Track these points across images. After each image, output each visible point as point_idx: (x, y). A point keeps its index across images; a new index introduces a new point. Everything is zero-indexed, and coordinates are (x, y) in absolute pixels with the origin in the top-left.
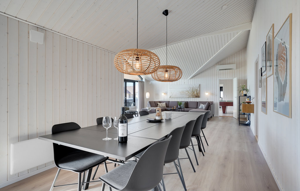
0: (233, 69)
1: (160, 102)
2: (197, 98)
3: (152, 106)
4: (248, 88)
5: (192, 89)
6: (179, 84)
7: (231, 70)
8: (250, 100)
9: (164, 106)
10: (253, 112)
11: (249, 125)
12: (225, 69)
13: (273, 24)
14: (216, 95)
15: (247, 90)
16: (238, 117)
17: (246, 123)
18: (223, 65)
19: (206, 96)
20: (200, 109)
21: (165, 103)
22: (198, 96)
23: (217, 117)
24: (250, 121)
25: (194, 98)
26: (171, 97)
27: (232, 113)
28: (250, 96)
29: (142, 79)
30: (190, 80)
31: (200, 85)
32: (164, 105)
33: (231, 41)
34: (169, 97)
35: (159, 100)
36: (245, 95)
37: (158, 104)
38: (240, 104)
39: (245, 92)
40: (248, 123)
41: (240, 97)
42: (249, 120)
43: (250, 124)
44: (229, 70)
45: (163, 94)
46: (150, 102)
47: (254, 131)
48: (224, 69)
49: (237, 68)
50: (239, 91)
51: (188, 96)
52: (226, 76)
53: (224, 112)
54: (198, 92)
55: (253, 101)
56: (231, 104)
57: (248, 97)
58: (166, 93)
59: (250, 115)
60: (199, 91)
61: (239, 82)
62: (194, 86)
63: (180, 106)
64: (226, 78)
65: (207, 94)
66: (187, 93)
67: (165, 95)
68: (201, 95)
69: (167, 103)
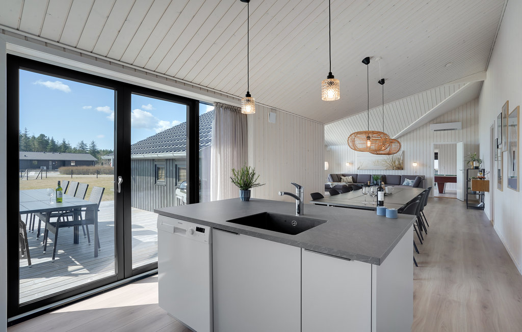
0: (456, 129)
1: (344, 175)
2: (400, 171)
3: (334, 181)
4: (481, 158)
7: (452, 131)
8: (484, 175)
9: (350, 181)
10: (488, 191)
11: (482, 208)
12: (445, 130)
13: (508, 101)
14: (429, 167)
15: (479, 161)
16: (466, 199)
17: (478, 206)
18: (440, 123)
19: (414, 167)
20: (405, 185)
21: (351, 176)
22: (400, 168)
24: (484, 204)
25: (394, 171)
26: (359, 168)
27: (455, 194)
28: (484, 170)
31: (403, 152)
32: (350, 179)
33: (454, 94)
34: (356, 168)
35: (342, 173)
36: (477, 168)
37: (341, 178)
38: (467, 180)
39: (475, 164)
40: (481, 205)
41: (467, 170)
42: (482, 202)
43: (484, 207)
44: (449, 131)
45: (347, 164)
46: (332, 175)
47: (489, 215)
48: (442, 130)
49: (463, 128)
50: (467, 162)
51: (385, 168)
52: (445, 139)
53: (441, 190)
54: (401, 162)
55: (487, 177)
56: (453, 179)
57: (481, 171)
58: (352, 163)
59: (484, 195)
61: (466, 148)
63: (376, 181)
64: (446, 143)
65: (415, 165)
66: (383, 163)
67: (351, 165)
68: (406, 167)
69: (355, 177)
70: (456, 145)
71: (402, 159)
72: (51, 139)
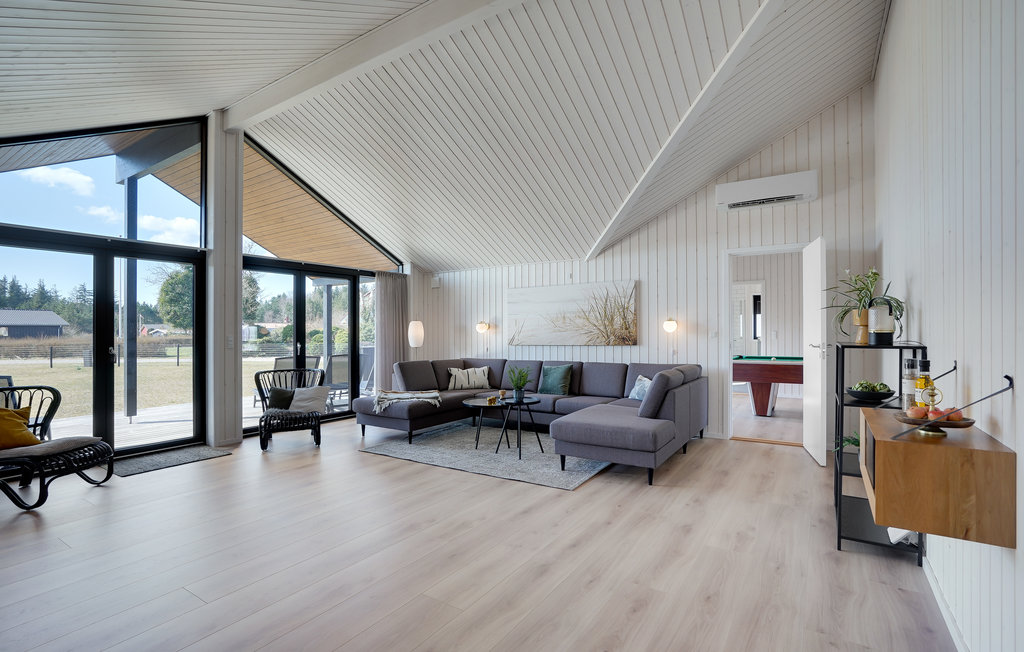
0: (801, 197)
1: (465, 365)
2: (627, 349)
3: (409, 388)
5: (601, 304)
6: (546, 282)
7: (789, 204)
9: (478, 384)
14: (717, 334)
15: (890, 305)
18: (750, 178)
19: (669, 337)
20: (633, 401)
21: (486, 368)
22: (629, 339)
23: (720, 441)
25: (610, 348)
26: (513, 339)
29: (401, 263)
30: (592, 263)
31: (638, 286)
32: (478, 376)
34: (506, 342)
36: (884, 341)
37: (450, 376)
41: (840, 352)
44: (779, 206)
45: (482, 329)
46: (410, 367)
48: (754, 203)
49: (821, 195)
50: (838, 313)
51: (585, 339)
52: (763, 233)
53: (762, 408)
54: (630, 317)
56: (792, 373)
58: (494, 325)
60: (637, 313)
62: (613, 291)
64: (769, 249)
65: (670, 327)
66: (580, 322)
67: (492, 330)
68: (644, 336)
69: (496, 371)
70: (800, 255)
71: (632, 309)
72: (9, 280)
